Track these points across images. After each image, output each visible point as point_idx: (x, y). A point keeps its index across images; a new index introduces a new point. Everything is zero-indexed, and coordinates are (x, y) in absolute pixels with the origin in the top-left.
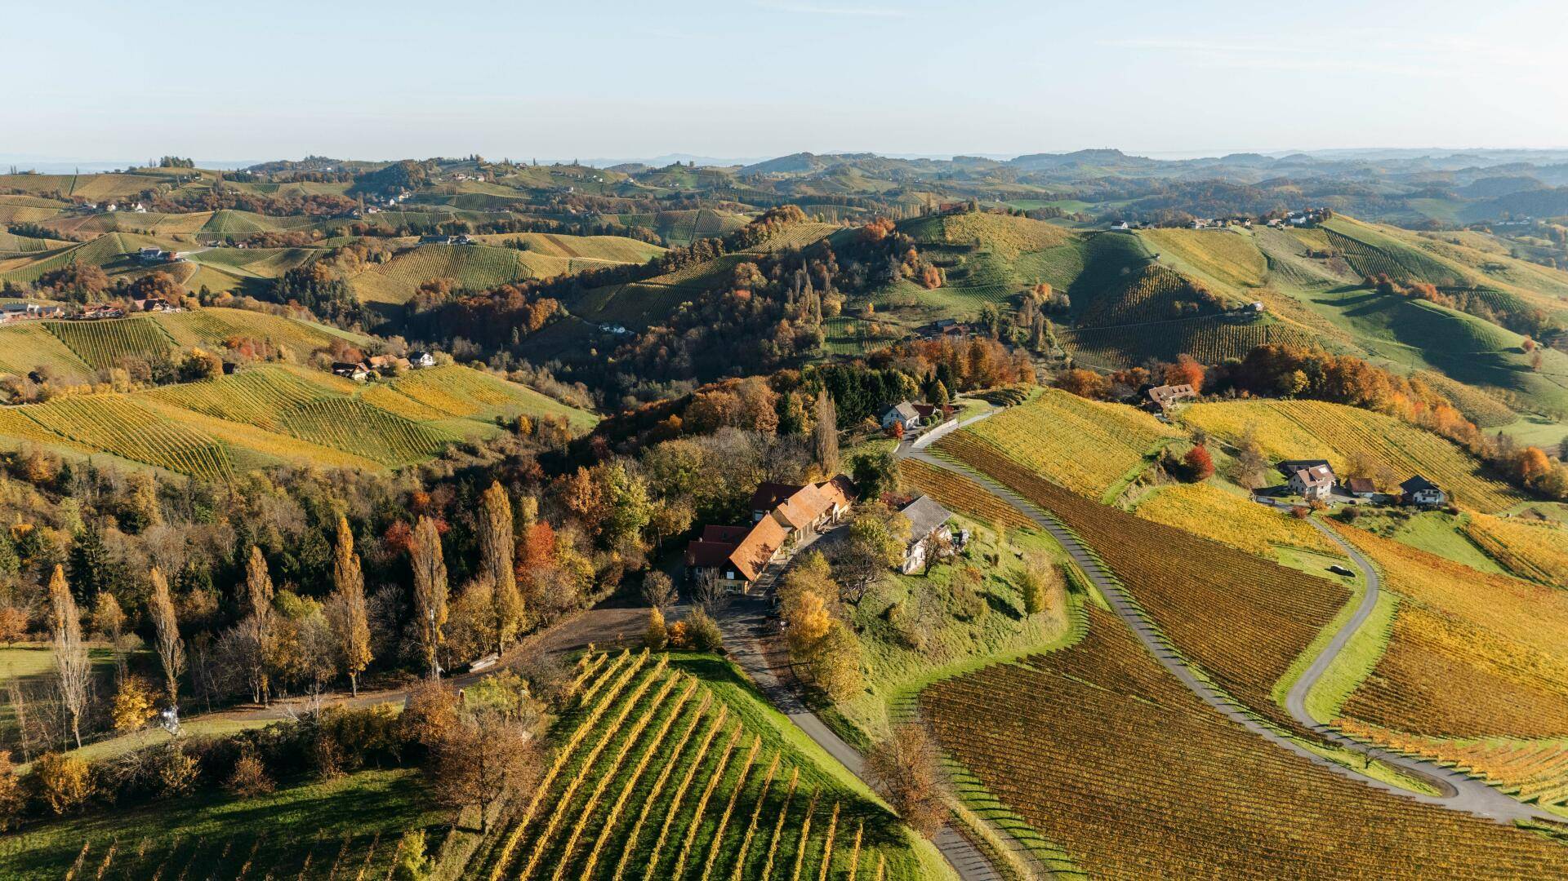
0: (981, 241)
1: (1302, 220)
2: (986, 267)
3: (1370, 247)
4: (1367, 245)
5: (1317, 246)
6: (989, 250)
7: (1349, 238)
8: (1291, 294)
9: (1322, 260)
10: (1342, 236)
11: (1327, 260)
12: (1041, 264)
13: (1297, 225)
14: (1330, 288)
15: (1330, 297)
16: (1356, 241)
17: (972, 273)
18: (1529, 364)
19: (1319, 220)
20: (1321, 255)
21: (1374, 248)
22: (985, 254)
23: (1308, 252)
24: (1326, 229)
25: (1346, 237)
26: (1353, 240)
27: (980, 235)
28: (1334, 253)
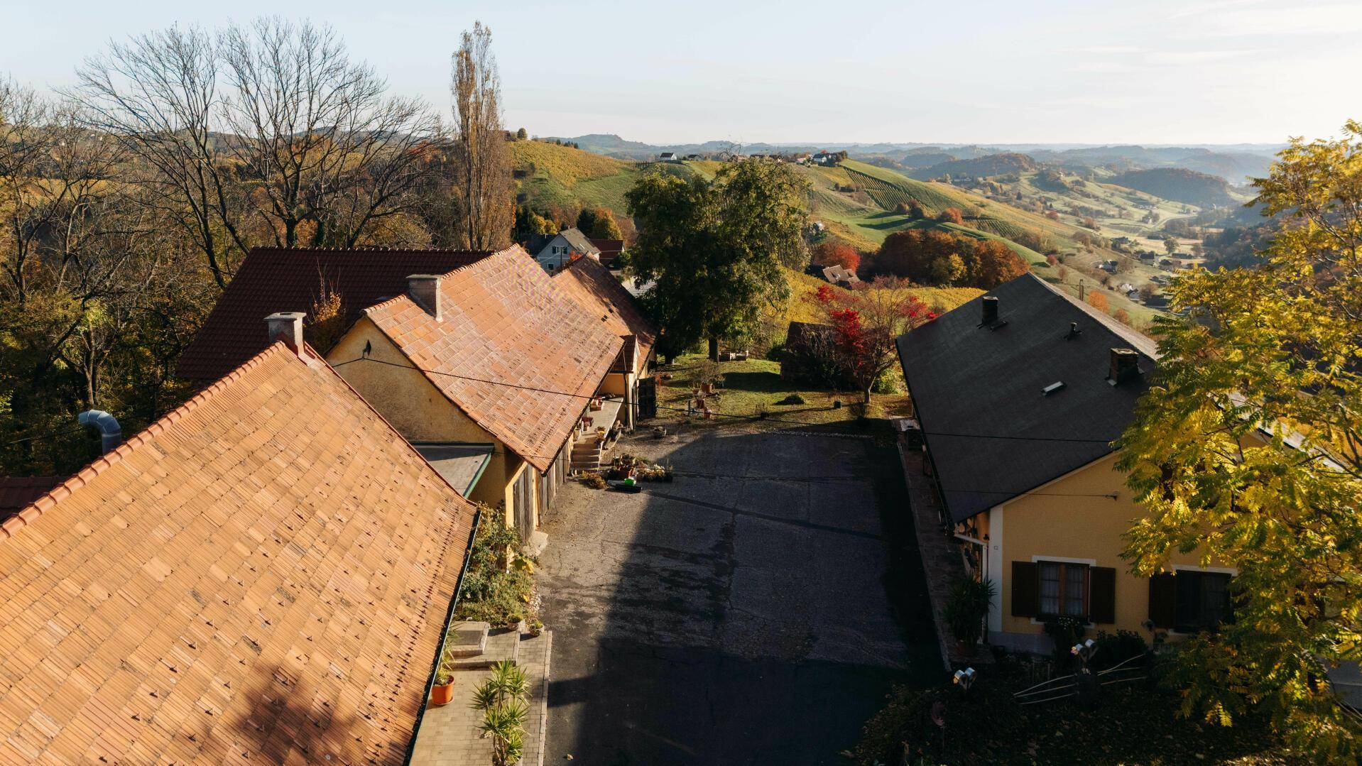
0: (537, 166)
1: (824, 159)
2: (545, 194)
3: (886, 183)
4: (882, 182)
5: (843, 182)
6: (545, 176)
7: (866, 176)
8: (838, 220)
9: (849, 194)
10: (860, 173)
11: (853, 194)
12: (600, 191)
13: (820, 164)
14: (867, 215)
15: (868, 222)
16: (872, 178)
17: (530, 198)
18: (1059, 277)
19: (838, 160)
20: (846, 190)
21: (889, 184)
22: (541, 180)
23: (837, 186)
24: (845, 168)
25: (863, 175)
26: (869, 177)
27: (534, 160)
28: (858, 188)
